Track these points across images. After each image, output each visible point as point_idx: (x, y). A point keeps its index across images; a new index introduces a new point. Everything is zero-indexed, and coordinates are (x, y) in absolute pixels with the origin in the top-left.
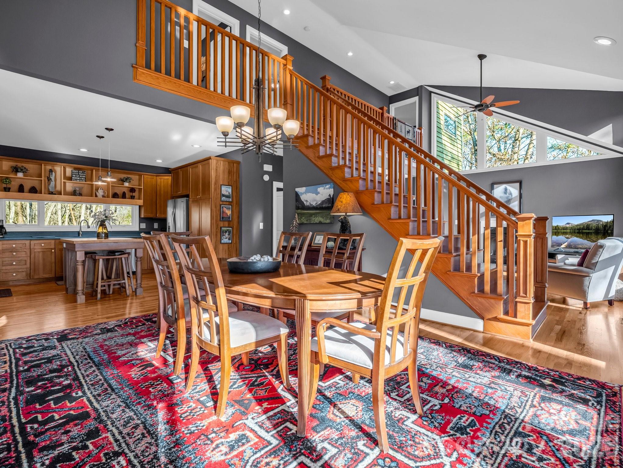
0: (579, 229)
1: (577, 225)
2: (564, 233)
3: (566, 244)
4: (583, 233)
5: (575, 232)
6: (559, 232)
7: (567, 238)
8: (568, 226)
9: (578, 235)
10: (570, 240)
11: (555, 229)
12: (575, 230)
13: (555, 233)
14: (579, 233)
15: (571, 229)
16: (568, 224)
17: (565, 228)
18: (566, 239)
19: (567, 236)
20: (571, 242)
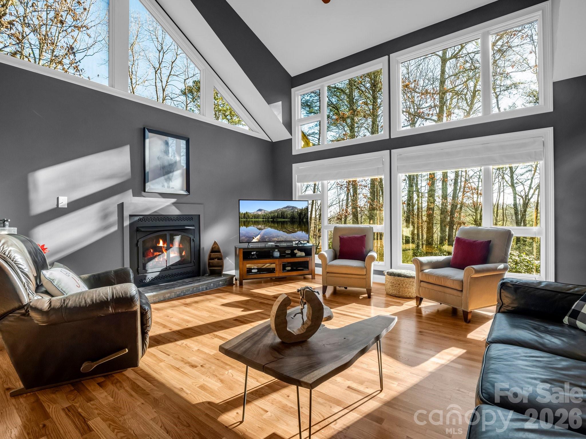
0: (273, 218)
1: (271, 213)
2: (256, 223)
3: (258, 237)
4: (278, 222)
5: (268, 222)
6: (249, 222)
7: (260, 229)
8: (260, 213)
9: (273, 225)
10: (263, 232)
11: (244, 217)
12: (268, 218)
13: (244, 222)
14: (273, 222)
15: (264, 217)
16: (260, 210)
17: (256, 216)
18: (259, 231)
19: (260, 226)
20: (264, 234)
